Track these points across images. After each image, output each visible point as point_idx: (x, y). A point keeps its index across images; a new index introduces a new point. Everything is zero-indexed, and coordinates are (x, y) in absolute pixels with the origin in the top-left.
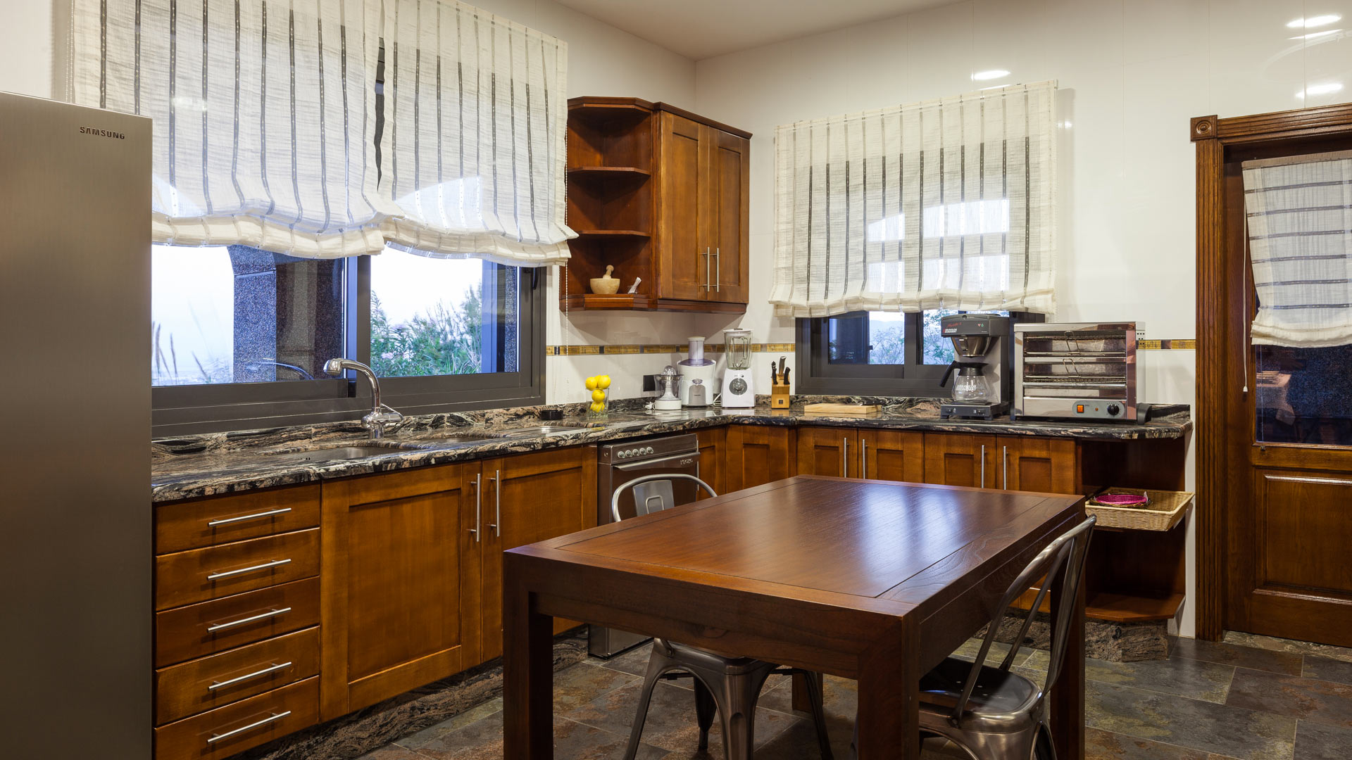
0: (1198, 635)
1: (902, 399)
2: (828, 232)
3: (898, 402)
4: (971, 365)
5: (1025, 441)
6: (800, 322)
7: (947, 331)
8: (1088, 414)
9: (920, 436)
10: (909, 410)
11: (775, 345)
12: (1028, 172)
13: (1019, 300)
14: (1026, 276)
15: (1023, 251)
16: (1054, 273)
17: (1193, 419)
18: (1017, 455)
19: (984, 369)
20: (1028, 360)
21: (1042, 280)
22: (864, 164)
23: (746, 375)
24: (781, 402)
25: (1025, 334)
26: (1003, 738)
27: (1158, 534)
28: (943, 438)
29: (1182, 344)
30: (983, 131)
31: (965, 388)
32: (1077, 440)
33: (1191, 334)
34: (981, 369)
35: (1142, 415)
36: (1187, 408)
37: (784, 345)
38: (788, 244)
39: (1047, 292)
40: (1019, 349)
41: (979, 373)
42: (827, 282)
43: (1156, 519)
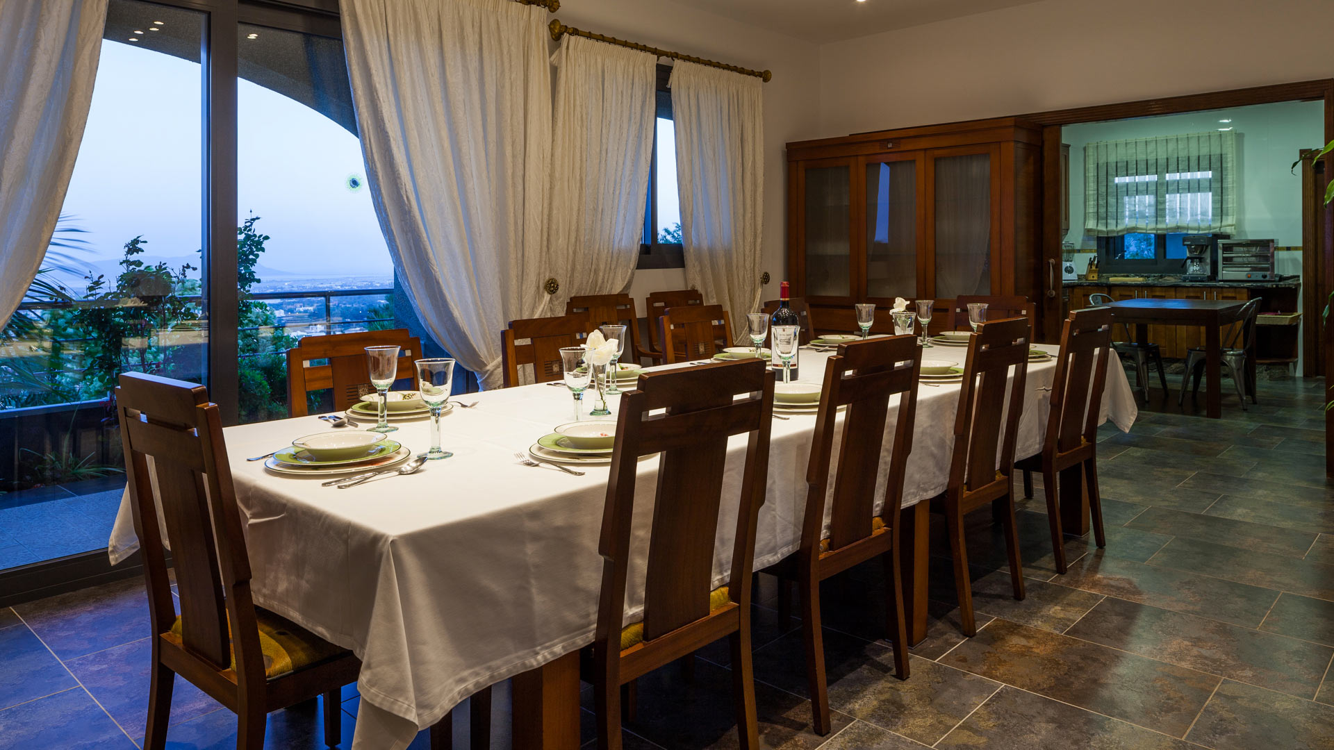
0: (1304, 376)
1: (1157, 275)
2: (1117, 195)
3: (1154, 276)
4: (1196, 258)
5: (1224, 290)
6: (1099, 239)
7: (1186, 243)
8: (1253, 278)
9: (1173, 289)
10: (1160, 280)
11: (1085, 250)
12: (1222, 171)
13: (1218, 229)
14: (1222, 219)
15: (1220, 206)
16: (1235, 217)
17: (1301, 281)
18: (1221, 296)
19: (1202, 260)
20: (1224, 255)
21: (1230, 220)
22: (1137, 164)
23: (1072, 264)
24: (1093, 277)
25: (1223, 244)
26: (1234, 358)
27: (1285, 326)
28: (1185, 290)
29: (1296, 249)
30: (1199, 150)
31: (1193, 269)
32: (1247, 288)
33: (1300, 244)
34: (1201, 260)
35: (1277, 279)
36: (1299, 276)
37: (1090, 250)
38: (1094, 201)
39: (1232, 225)
40: (1220, 252)
41: (1200, 262)
42: (1117, 219)
43: (1284, 319)
